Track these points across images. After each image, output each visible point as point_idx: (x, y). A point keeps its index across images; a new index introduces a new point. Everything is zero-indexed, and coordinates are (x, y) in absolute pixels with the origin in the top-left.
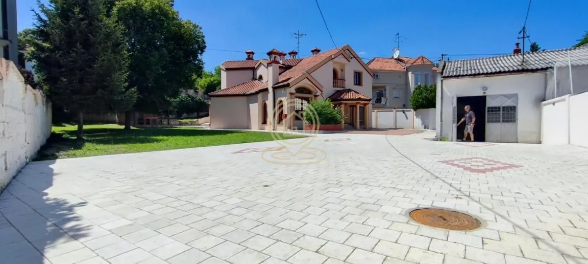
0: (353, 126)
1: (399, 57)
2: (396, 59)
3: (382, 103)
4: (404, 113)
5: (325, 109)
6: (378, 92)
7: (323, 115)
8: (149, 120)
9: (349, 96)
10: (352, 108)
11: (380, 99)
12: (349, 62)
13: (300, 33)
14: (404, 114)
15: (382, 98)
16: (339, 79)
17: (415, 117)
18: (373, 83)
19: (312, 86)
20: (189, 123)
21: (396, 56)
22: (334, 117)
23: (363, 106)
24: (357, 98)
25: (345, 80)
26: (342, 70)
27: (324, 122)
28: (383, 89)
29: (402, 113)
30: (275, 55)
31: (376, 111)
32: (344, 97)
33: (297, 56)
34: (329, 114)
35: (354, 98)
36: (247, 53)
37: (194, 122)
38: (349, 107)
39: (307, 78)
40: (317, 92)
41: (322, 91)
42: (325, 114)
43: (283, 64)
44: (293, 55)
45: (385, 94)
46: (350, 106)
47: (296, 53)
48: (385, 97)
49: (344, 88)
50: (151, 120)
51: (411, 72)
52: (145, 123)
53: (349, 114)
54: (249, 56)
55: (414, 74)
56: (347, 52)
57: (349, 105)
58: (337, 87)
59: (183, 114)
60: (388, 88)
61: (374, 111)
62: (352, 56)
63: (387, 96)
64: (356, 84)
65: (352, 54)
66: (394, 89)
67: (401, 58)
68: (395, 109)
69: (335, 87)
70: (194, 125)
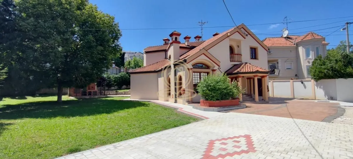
0: (252, 97)
1: (288, 35)
2: (285, 38)
3: (275, 74)
4: (302, 83)
5: (219, 84)
6: (271, 65)
7: (218, 90)
8: (91, 92)
9: (247, 69)
10: (249, 80)
11: (274, 70)
12: (245, 38)
13: (203, 22)
14: (302, 85)
15: (276, 70)
16: (236, 54)
17: (316, 87)
18: (268, 58)
19: (209, 62)
20: (123, 93)
21: (285, 36)
22: (230, 92)
23: (261, 78)
24: (254, 71)
25: (242, 55)
26: (238, 46)
27: (220, 98)
28: (276, 63)
29: (300, 83)
30: (175, 36)
31: (272, 81)
32: (241, 70)
33: (201, 39)
34: (225, 89)
35: (252, 71)
36: (164, 40)
37: (127, 92)
38: (247, 80)
39: (204, 54)
40: (214, 67)
41: (219, 66)
42: (219, 89)
43: (188, 46)
44: (197, 39)
45: (278, 67)
46: (248, 78)
47: (200, 37)
48: (278, 69)
49: (242, 62)
50: (92, 92)
51: (301, 47)
52: (87, 94)
53: (247, 87)
54: (166, 42)
55: (305, 48)
56: (242, 29)
57: (246, 77)
58: (234, 61)
59: (123, 86)
60: (279, 61)
61: (270, 82)
62: (247, 33)
63: (280, 68)
64: (252, 58)
65: (246, 31)
66: (285, 62)
67: (289, 36)
68: (292, 79)
69: (232, 61)
70: (127, 94)
